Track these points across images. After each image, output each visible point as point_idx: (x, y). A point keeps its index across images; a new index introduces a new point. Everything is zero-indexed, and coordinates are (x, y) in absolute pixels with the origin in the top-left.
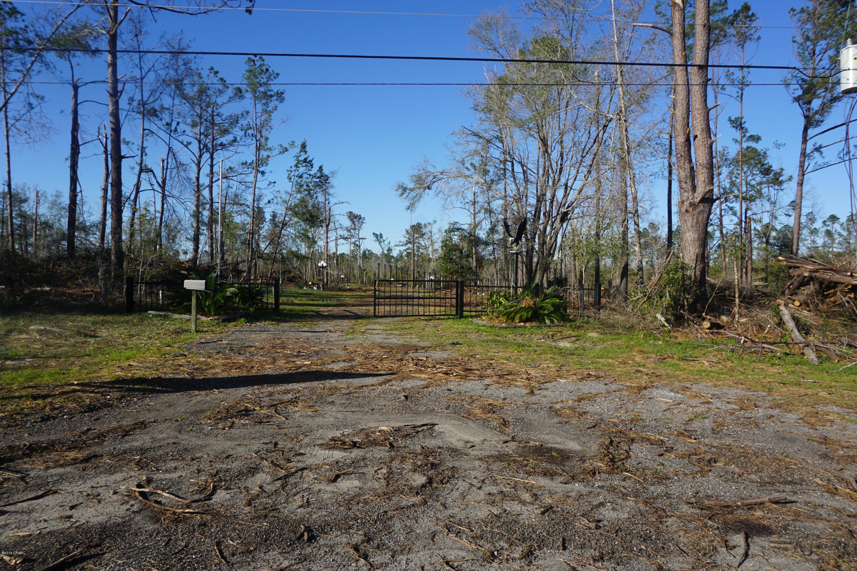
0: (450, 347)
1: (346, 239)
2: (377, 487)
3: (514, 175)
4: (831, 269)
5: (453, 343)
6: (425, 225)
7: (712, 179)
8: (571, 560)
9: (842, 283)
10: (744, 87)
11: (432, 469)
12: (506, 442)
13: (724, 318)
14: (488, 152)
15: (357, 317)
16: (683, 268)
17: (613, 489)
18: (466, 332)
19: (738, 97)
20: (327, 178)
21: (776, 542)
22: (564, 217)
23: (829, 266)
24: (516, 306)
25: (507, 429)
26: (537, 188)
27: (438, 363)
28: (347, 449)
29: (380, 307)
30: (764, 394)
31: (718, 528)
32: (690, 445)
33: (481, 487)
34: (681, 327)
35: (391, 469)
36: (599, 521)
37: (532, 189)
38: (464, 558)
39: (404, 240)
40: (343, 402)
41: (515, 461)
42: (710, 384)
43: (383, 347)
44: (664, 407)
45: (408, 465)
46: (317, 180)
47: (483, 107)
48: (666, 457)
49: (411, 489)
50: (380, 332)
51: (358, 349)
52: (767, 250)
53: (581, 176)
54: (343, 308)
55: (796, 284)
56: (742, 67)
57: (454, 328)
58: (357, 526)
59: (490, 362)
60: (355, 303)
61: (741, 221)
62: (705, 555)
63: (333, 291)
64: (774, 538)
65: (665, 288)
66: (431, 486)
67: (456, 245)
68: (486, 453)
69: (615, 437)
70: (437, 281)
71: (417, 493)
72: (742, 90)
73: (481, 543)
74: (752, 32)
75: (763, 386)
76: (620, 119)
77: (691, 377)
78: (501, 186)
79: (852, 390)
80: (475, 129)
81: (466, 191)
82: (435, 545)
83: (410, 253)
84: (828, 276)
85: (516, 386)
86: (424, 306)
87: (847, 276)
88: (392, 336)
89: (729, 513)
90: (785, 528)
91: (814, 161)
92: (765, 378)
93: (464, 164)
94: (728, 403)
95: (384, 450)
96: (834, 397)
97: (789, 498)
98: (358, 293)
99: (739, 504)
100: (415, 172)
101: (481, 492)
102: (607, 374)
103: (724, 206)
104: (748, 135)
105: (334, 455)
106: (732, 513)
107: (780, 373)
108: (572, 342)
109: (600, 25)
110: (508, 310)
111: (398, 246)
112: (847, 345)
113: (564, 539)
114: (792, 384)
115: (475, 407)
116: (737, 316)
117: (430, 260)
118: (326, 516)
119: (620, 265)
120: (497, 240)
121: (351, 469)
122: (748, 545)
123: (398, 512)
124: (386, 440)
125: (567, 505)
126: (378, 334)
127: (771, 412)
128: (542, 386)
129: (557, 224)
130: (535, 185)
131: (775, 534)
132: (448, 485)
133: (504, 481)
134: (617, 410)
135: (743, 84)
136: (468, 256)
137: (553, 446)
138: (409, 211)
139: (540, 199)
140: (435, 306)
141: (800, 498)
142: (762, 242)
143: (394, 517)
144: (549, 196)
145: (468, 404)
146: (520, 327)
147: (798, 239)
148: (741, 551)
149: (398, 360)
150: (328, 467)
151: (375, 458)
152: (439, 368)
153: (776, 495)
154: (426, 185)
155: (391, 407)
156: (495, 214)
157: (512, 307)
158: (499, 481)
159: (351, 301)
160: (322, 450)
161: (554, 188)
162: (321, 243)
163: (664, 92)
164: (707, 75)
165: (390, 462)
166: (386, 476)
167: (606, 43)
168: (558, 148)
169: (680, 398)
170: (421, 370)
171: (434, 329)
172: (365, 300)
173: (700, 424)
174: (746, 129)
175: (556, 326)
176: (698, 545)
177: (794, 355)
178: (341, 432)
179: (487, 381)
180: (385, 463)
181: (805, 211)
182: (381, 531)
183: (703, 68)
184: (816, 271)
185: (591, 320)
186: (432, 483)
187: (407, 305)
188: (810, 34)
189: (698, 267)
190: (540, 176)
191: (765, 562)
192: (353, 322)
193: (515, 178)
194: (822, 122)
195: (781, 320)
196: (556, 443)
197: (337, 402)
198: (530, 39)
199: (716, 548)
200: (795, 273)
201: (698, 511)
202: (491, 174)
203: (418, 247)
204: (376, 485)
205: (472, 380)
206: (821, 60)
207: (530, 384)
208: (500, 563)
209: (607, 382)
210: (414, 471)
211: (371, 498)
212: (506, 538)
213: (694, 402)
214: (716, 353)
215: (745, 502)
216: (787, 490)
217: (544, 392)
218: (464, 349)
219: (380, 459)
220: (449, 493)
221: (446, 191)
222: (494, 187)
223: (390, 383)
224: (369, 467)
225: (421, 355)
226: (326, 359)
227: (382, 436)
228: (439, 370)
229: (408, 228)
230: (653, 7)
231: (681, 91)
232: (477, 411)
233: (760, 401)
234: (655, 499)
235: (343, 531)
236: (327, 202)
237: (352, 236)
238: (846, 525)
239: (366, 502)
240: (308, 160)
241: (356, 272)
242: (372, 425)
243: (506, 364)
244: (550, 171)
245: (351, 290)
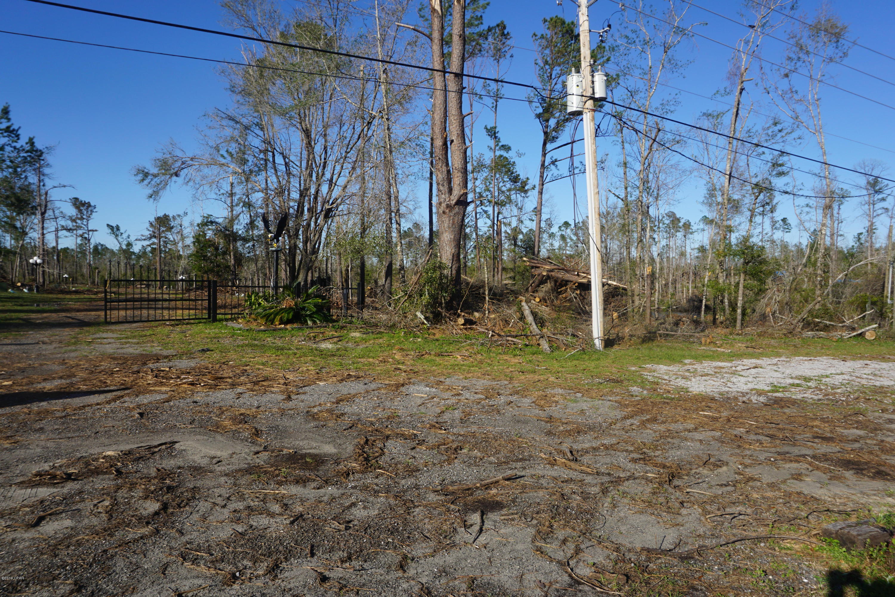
0: (200, 355)
1: (69, 230)
2: (96, 523)
3: (275, 167)
4: (563, 269)
5: (203, 350)
6: (174, 217)
7: (466, 183)
8: (318, 566)
9: (571, 282)
10: (498, 99)
11: (168, 492)
12: (257, 453)
13: (477, 314)
14: (246, 139)
15: (82, 324)
16: (441, 267)
17: (365, 488)
18: (219, 337)
19: (493, 107)
20: (40, 153)
21: (505, 515)
22: (328, 214)
23: (562, 266)
24: (276, 307)
25: (259, 439)
26: (300, 182)
27: (183, 373)
28: (58, 483)
29: (113, 312)
30: (506, 382)
31: (459, 510)
32: (440, 436)
33: (226, 505)
34: (439, 324)
35: (115, 500)
36: (349, 522)
37: (295, 183)
38: (201, 586)
39: (147, 233)
40: (56, 427)
41: (266, 472)
42: (461, 377)
43: (114, 359)
44: (419, 402)
45: (138, 493)
46: (25, 155)
47: (240, 89)
48: (418, 450)
49: (140, 519)
50: (113, 341)
51: (81, 363)
52: (514, 252)
53: (345, 172)
54: (64, 314)
55: (537, 282)
56: (496, 81)
57: (205, 333)
58: (66, 574)
59: (245, 368)
60: (82, 307)
61: (494, 223)
62: (445, 537)
63: (51, 293)
64: (505, 511)
65: (424, 287)
66: (165, 512)
67: (210, 241)
68: (234, 467)
69: (371, 435)
70: (189, 281)
71: (148, 523)
72: (497, 101)
73: (221, 567)
74: (507, 49)
75: (506, 376)
76: (382, 117)
77: (445, 372)
78: (261, 178)
79: (574, 374)
80: (231, 112)
81: (221, 181)
82: (166, 578)
83: (155, 249)
84: (561, 275)
85: (272, 392)
86: (169, 309)
87: (574, 275)
88: (128, 345)
89: (469, 495)
90: (514, 501)
91: (551, 173)
92: (508, 368)
93: (218, 151)
94: (476, 393)
95: (109, 478)
96: (560, 381)
97: (519, 474)
98: (86, 296)
99: (478, 485)
100: (160, 156)
101: (226, 511)
102: (367, 373)
103: (479, 210)
104: (500, 144)
105: (38, 494)
106: (472, 494)
107: (520, 363)
108: (334, 343)
109: (364, 19)
110: (267, 312)
111: (139, 240)
112: (572, 335)
113: (312, 546)
114: (529, 372)
115: (225, 419)
116: (487, 312)
117: (180, 257)
118: (20, 570)
119: (386, 264)
120: (256, 236)
121: (61, 508)
122: (483, 522)
123: (121, 548)
124: (111, 466)
125: (319, 510)
126: (110, 343)
127: (511, 398)
128: (301, 391)
129: (320, 221)
130: (298, 179)
131: (505, 507)
132: (187, 508)
133: (252, 495)
134: (374, 408)
135: (497, 97)
136: (224, 253)
137: (308, 451)
138: (152, 200)
139: (303, 193)
140: (183, 309)
141: (528, 472)
142: (511, 244)
143: (115, 556)
144: (313, 191)
145: (217, 416)
146: (280, 329)
147: (539, 241)
148: (476, 528)
149: (133, 373)
150: (28, 509)
151: (96, 489)
152: (184, 378)
153: (509, 473)
154: (172, 171)
155: (121, 428)
156: (255, 208)
157: (271, 308)
158: (247, 496)
159: (77, 306)
160: (22, 489)
161: (318, 183)
162: (34, 235)
163: (426, 95)
164: (462, 84)
165: (116, 492)
166: (108, 509)
167: (370, 38)
168: (322, 141)
169: (434, 392)
170: (161, 382)
171: (181, 335)
172: (95, 303)
173: (450, 415)
174: (499, 139)
175: (318, 327)
176: (440, 529)
177: (532, 345)
178: (51, 464)
179: (240, 389)
180: (108, 494)
181: (544, 217)
182: (97, 574)
183: (459, 76)
184: (552, 271)
185: (354, 320)
186: (167, 508)
187: (148, 308)
188: (548, 59)
189: (454, 267)
190: (303, 169)
191: (496, 534)
192: (77, 330)
193: (276, 170)
194: (557, 138)
195: (523, 314)
196: (311, 449)
197: (49, 428)
198: (293, 22)
199: (456, 529)
200: (536, 272)
201: (443, 498)
202: (250, 163)
203: (165, 242)
204: (95, 521)
205: (223, 389)
206: (556, 84)
207: (287, 389)
208: (242, 584)
209: (366, 381)
210: (146, 498)
211: (86, 538)
212: (250, 556)
213: (446, 395)
214: (468, 347)
215: (483, 483)
216: (518, 467)
217: (302, 397)
218: (216, 356)
219: (103, 489)
220: (188, 517)
221: (198, 179)
222: (253, 178)
223: (122, 400)
224: (87, 501)
225: (164, 366)
226: (35, 377)
227: (107, 462)
228: (184, 381)
229: (152, 220)
230: (417, 10)
231: (439, 94)
232: (227, 423)
233: (502, 390)
234: (405, 492)
235: (45, 584)
236: (42, 184)
237: (79, 227)
238: (560, 490)
239: (79, 544)
240: (11, 129)
241: (85, 270)
242: (95, 451)
243: (262, 369)
244: (314, 165)
245: (76, 292)
